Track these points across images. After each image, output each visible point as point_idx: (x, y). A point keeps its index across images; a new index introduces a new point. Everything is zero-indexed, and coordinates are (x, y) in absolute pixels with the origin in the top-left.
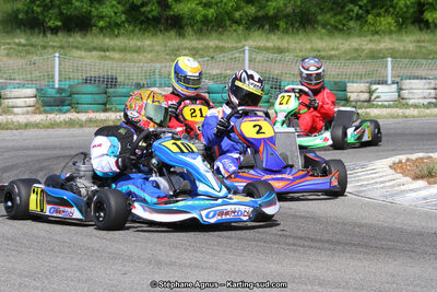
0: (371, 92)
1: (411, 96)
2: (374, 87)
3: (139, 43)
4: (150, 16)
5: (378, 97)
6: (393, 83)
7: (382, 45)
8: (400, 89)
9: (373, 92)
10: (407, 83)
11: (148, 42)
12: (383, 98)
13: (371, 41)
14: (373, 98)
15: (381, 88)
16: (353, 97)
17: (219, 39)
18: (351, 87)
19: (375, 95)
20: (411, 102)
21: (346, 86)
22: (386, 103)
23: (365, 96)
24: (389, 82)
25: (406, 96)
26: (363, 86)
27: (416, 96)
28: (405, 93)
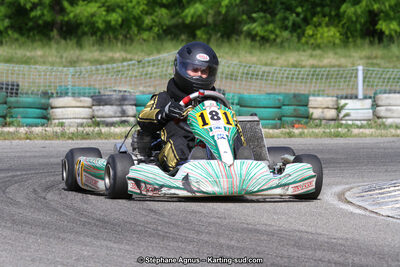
0: (339, 109)
1: (389, 114)
2: (343, 102)
3: (28, 54)
4: (41, 22)
5: (347, 115)
6: (365, 98)
7: (326, 61)
8: (375, 105)
9: (343, 107)
10: (383, 98)
11: (39, 52)
12: (353, 116)
13: (311, 56)
14: (341, 115)
15: (351, 104)
16: (316, 113)
17: (126, 51)
18: (314, 101)
19: (343, 112)
20: (389, 121)
21: (308, 100)
22: (358, 123)
23: (332, 113)
24: (360, 96)
25: (382, 114)
26: (329, 101)
27: (394, 115)
28: (382, 111)
